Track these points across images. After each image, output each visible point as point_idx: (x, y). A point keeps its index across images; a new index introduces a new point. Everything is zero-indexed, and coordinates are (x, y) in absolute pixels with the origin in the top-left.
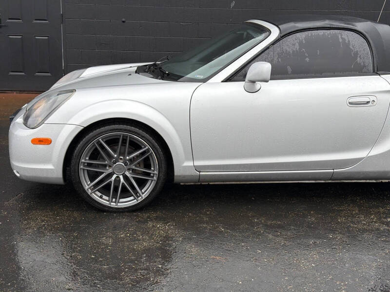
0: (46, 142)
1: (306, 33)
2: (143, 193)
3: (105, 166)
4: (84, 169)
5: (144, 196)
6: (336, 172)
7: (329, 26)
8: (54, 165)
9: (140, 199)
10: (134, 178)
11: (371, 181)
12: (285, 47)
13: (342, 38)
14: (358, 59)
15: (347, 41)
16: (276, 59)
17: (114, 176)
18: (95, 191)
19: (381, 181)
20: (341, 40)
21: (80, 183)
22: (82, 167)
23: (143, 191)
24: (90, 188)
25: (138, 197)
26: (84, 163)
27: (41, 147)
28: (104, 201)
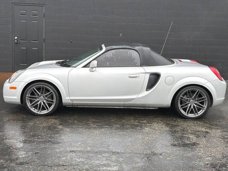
0: (15, 88)
1: (116, 50)
2: (50, 109)
3: (36, 98)
4: (28, 99)
5: (50, 110)
6: (126, 104)
7: (124, 48)
8: (17, 97)
9: (49, 111)
10: (47, 103)
11: (142, 108)
12: (107, 55)
13: (129, 52)
14: (135, 60)
15: (131, 54)
16: (103, 59)
17: (40, 102)
18: (32, 107)
19: (146, 108)
20: (128, 53)
21: (26, 104)
22: (27, 98)
23: (50, 108)
24: (30, 106)
25: (48, 110)
26: (28, 96)
27: (13, 90)
28: (36, 111)
